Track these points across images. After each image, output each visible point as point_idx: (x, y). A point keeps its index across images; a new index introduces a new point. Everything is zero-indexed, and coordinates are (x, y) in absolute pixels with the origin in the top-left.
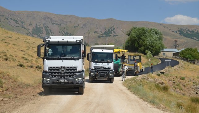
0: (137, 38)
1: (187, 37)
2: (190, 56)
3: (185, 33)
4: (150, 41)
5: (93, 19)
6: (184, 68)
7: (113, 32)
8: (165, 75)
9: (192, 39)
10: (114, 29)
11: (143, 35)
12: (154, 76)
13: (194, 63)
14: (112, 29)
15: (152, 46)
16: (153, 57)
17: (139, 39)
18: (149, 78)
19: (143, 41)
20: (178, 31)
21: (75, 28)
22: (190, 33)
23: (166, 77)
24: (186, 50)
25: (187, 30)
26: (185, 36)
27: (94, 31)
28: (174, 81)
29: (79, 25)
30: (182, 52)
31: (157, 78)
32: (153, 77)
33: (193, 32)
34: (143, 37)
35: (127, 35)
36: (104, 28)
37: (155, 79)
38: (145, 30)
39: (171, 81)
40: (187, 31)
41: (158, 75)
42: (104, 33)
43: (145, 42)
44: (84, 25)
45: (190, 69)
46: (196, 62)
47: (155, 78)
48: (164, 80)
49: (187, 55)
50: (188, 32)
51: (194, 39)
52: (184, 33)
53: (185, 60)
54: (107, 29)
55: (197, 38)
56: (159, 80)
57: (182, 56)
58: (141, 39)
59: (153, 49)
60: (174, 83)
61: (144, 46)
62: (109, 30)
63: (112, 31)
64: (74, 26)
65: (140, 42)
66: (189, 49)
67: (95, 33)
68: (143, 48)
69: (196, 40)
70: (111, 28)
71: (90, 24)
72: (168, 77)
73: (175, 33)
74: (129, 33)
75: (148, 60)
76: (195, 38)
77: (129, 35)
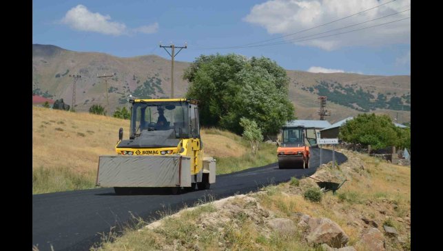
0: (213, 85)
1: (336, 102)
2: (375, 138)
3: (331, 93)
4: (252, 93)
5: (106, 58)
6: (368, 172)
7: (156, 90)
8: (342, 198)
9: (349, 108)
10: (159, 82)
11: (233, 78)
12: (292, 204)
13: (389, 158)
14: (155, 81)
15: (259, 110)
16: (264, 141)
17: (221, 87)
18: (271, 213)
19: (234, 95)
20: (316, 88)
21: (58, 79)
22: (343, 92)
23: (346, 204)
24: (359, 121)
25: (335, 85)
26: (332, 101)
27: (109, 87)
28: (387, 224)
29: (68, 71)
30: (349, 127)
31: (309, 210)
32: (288, 206)
33: (351, 90)
34: (230, 84)
35: (185, 78)
36: (134, 79)
37: (297, 221)
38: (236, 63)
39: (375, 225)
40: (336, 87)
41: (313, 197)
42: (135, 91)
43: (239, 96)
44: (81, 71)
45: (384, 174)
46: (395, 156)
47: (300, 215)
48: (341, 225)
49: (364, 135)
50: (339, 90)
51: (353, 108)
52: (329, 92)
53: (358, 151)
54: (142, 83)
55: (359, 105)
56: (319, 223)
57: (349, 137)
58: (224, 88)
59: (263, 117)
60: (388, 234)
61: (236, 108)
62: (147, 84)
63: (155, 88)
64: (57, 73)
65: (226, 98)
66: (369, 119)
67: (110, 91)
68: (232, 116)
69: (357, 109)
70: (152, 81)
71: (99, 69)
72: (360, 207)
73: (308, 94)
74: (192, 74)
75: (248, 149)
76: (355, 105)
77: (191, 78)
